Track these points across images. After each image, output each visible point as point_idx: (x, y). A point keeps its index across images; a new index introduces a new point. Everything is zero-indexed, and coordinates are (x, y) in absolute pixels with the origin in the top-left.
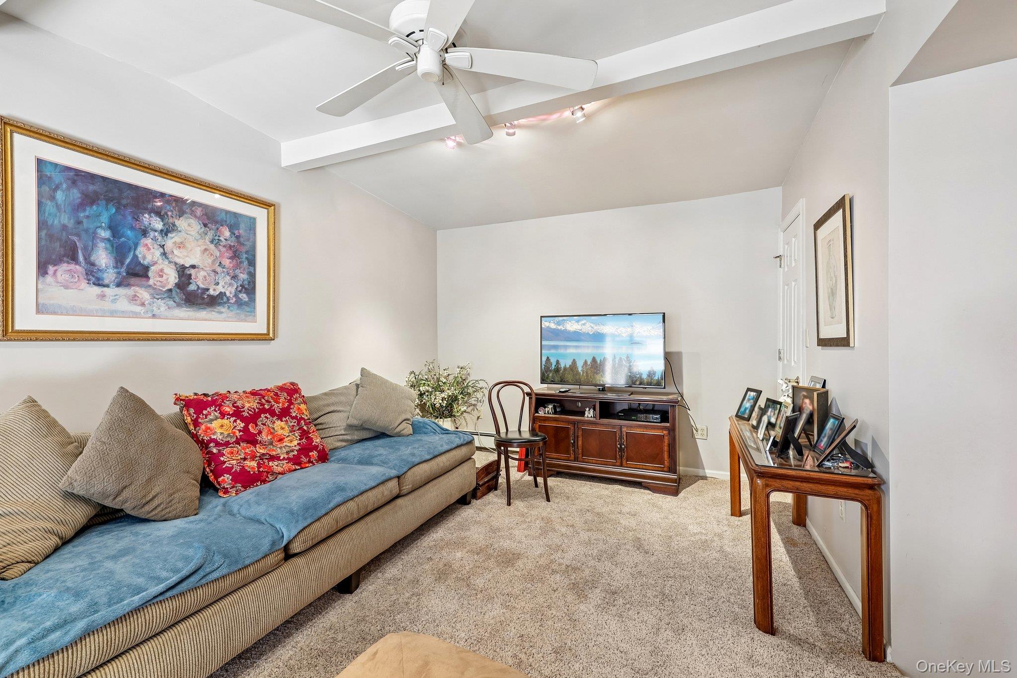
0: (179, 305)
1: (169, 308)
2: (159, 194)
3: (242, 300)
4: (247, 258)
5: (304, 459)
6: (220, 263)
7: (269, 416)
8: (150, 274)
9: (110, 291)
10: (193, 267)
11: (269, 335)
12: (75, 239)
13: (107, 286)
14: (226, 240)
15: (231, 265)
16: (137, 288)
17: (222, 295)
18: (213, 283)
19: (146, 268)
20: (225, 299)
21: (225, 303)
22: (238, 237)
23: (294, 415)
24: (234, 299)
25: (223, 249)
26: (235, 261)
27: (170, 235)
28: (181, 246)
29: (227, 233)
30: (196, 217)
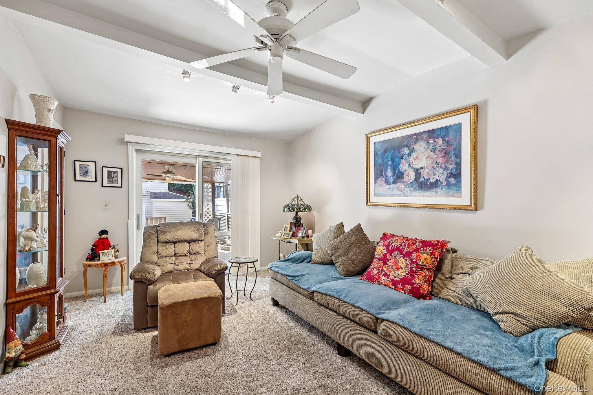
0: (416, 190)
1: (411, 191)
2: (408, 136)
3: (451, 183)
4: (454, 154)
5: (400, 286)
6: (436, 162)
7: (399, 253)
8: (404, 176)
9: (392, 186)
10: (422, 168)
11: (471, 206)
12: (382, 167)
13: (390, 184)
14: (440, 146)
15: (443, 161)
16: (400, 184)
17: (437, 181)
18: (432, 175)
19: (403, 174)
20: (439, 183)
21: (440, 186)
22: (448, 142)
23: (412, 258)
24: (445, 183)
25: (437, 153)
26: (445, 158)
27: (412, 155)
28: (416, 159)
29: (440, 142)
30: (423, 140)
